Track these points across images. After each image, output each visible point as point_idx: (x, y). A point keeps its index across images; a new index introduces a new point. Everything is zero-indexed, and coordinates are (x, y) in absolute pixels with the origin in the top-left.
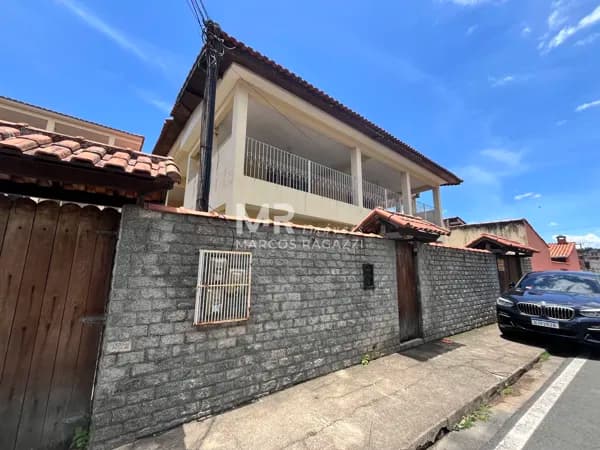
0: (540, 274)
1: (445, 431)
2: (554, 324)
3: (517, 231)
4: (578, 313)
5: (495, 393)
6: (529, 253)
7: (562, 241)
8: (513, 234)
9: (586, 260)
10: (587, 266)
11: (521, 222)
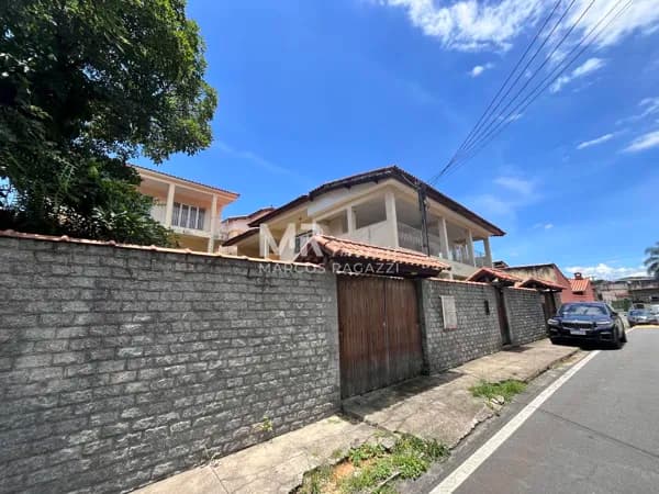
0: (566, 304)
1: (548, 368)
2: (582, 332)
3: (548, 272)
4: (595, 325)
5: (562, 360)
6: (560, 290)
7: (579, 277)
8: (546, 275)
9: (599, 292)
10: (600, 297)
11: (551, 266)
